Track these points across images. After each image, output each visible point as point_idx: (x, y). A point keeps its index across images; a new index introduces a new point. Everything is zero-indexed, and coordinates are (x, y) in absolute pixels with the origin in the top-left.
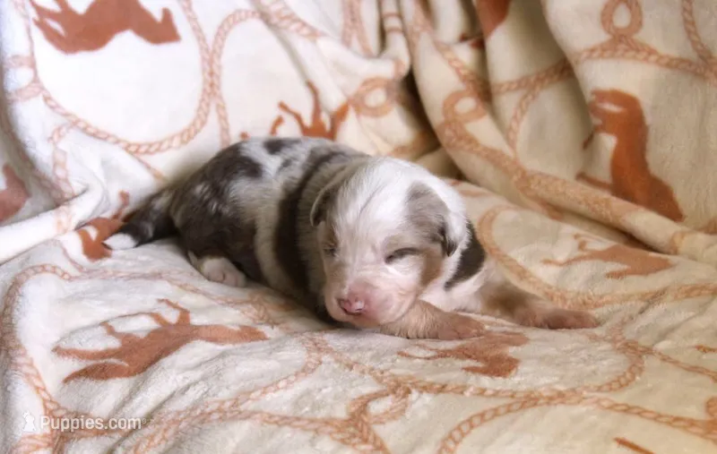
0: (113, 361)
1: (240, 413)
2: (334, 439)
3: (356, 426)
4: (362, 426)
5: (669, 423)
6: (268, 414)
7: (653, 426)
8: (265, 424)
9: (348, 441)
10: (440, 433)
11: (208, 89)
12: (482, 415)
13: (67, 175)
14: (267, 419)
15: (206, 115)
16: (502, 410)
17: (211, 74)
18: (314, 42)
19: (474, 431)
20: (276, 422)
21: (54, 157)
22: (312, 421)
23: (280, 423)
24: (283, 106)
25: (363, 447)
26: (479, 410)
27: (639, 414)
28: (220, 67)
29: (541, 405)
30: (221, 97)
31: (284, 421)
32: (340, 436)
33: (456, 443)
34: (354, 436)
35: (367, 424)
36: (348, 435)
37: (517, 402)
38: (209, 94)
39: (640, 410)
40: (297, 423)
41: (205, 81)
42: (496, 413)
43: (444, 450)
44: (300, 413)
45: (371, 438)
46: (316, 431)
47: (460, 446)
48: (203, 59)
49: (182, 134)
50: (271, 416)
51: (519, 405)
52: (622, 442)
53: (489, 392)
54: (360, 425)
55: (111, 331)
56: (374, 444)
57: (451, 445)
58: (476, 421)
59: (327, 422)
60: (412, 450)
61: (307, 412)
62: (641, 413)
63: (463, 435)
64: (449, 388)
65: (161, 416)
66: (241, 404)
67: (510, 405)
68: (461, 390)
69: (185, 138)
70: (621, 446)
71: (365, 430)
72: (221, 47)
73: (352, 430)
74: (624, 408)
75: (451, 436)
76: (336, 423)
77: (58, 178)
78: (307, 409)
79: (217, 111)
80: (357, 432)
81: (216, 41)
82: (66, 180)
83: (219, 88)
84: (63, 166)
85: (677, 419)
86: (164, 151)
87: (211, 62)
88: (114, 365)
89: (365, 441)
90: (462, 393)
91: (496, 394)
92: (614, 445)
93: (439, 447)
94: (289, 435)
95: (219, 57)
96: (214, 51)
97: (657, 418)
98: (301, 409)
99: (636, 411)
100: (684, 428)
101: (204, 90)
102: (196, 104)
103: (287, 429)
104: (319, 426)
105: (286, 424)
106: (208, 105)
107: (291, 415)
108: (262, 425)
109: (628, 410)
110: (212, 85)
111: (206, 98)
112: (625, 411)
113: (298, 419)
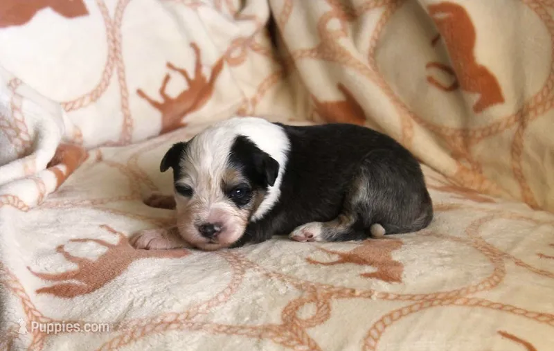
0: (75, 282)
1: (193, 324)
2: (275, 342)
3: (291, 330)
4: (297, 329)
5: (535, 318)
6: (216, 324)
7: (524, 320)
8: (216, 333)
9: (287, 344)
10: (361, 333)
11: (113, 55)
12: (390, 316)
13: (23, 119)
14: (217, 329)
15: (109, 77)
16: (406, 311)
17: (114, 41)
18: (195, 10)
19: (387, 329)
20: (224, 332)
21: (12, 103)
22: (254, 328)
23: (229, 331)
24: (170, 66)
25: (301, 348)
26: (387, 312)
27: (511, 311)
28: (120, 36)
29: (435, 306)
30: (122, 62)
31: (230, 330)
32: (280, 340)
33: (376, 340)
34: (292, 339)
35: (301, 328)
36: (286, 338)
37: (416, 304)
38: (113, 59)
39: (512, 308)
40: (241, 331)
41: (110, 47)
42: (401, 313)
43: (367, 347)
44: (242, 323)
45: (305, 340)
46: (260, 336)
47: (380, 343)
48: (108, 29)
49: (91, 94)
50: (220, 327)
51: (419, 305)
52: (505, 335)
53: (392, 296)
54: (294, 329)
55: (68, 257)
56: (309, 344)
57: (372, 343)
58: (387, 321)
59: (267, 328)
60: (341, 348)
61: (248, 321)
62: (513, 310)
63: (380, 333)
64: (357, 293)
65: (126, 323)
66: (193, 317)
67: (411, 307)
68: (368, 295)
69: (94, 97)
70: (504, 338)
71: (300, 333)
72: (120, 19)
73: (289, 333)
74: (499, 306)
75: (369, 335)
76: (275, 329)
77: (16, 120)
78: (247, 319)
79: (118, 73)
80: (294, 336)
81: (116, 14)
82: (23, 122)
83: (120, 53)
84: (19, 110)
85: (541, 315)
86: (77, 109)
87: (113, 32)
88: (76, 286)
89: (301, 343)
90: (370, 297)
91: (398, 297)
92: (499, 337)
93: (363, 344)
94: (238, 342)
95: (119, 26)
96: (115, 23)
97: (525, 313)
98: (243, 318)
99: (508, 308)
100: (547, 322)
101: (109, 56)
102: (102, 68)
103: (235, 337)
104: (262, 333)
105: (233, 333)
106: (111, 68)
107: (235, 324)
108: (215, 334)
109: (502, 308)
110: (115, 50)
111: (111, 62)
112: (500, 309)
113: (242, 328)
